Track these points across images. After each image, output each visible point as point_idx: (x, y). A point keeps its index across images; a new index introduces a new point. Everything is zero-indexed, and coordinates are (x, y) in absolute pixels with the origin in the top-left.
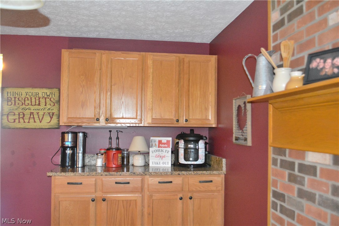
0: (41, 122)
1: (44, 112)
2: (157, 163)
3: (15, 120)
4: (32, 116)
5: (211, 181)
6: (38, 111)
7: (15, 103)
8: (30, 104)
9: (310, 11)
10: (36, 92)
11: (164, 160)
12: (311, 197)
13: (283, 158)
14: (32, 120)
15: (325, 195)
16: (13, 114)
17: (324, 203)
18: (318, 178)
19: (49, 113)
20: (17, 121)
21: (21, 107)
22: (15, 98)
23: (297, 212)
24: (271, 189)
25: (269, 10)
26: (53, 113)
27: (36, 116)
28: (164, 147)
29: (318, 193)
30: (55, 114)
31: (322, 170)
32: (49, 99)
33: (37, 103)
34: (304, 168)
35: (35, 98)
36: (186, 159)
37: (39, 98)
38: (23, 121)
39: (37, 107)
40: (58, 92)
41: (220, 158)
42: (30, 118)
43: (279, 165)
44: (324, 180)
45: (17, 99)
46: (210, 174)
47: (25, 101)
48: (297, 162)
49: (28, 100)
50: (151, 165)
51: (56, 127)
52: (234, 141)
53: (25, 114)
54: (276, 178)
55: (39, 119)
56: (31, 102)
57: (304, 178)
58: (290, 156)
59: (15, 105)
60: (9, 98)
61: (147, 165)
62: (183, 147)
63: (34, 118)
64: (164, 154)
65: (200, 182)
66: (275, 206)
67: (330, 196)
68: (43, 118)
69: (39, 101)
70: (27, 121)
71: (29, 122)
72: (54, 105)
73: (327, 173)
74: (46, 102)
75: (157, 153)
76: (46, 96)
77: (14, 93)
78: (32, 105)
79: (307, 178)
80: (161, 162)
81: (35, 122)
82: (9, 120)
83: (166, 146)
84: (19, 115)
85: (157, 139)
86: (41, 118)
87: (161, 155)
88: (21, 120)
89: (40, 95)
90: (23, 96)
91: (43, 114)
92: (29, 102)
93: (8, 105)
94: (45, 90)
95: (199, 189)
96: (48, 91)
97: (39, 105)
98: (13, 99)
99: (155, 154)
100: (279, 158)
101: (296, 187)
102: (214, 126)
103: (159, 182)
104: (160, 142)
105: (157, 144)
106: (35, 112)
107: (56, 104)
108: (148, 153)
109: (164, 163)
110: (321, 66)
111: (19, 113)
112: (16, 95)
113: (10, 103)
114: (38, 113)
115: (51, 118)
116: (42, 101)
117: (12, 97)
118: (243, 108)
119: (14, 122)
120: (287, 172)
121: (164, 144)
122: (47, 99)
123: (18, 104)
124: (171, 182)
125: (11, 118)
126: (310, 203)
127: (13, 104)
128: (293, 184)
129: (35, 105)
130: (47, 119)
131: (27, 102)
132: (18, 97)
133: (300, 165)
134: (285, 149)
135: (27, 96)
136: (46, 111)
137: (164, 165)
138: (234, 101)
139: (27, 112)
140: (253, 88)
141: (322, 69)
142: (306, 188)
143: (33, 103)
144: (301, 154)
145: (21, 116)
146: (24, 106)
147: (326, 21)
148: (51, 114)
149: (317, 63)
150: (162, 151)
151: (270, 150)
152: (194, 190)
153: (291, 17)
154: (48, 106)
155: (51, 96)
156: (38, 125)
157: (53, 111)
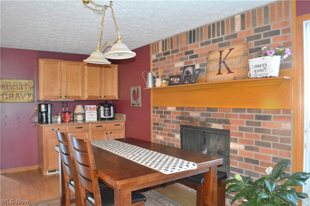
0: (23, 99)
1: (25, 93)
2: (90, 119)
3: (7, 98)
4: (18, 96)
5: (120, 125)
6: (21, 93)
7: (7, 88)
8: (16, 88)
9: (169, 60)
10: (20, 81)
11: (93, 116)
12: (169, 121)
13: (158, 110)
14: (18, 98)
15: (174, 120)
16: (6, 94)
17: (174, 122)
18: (171, 115)
19: (28, 94)
20: (8, 98)
21: (11, 90)
22: (7, 85)
23: (164, 128)
24: (152, 122)
25: (151, 54)
26: (30, 94)
27: (20, 95)
28: (92, 110)
29: (171, 120)
30: (31, 94)
31: (172, 112)
32: (28, 86)
33: (21, 88)
34: (166, 113)
35: (20, 85)
36: (105, 115)
37: (22, 85)
38: (12, 98)
39: (21, 90)
40: (33, 82)
41: (122, 114)
42: (16, 97)
43: (156, 113)
44: (173, 115)
45: (8, 86)
46: (119, 121)
47: (13, 87)
48: (163, 111)
49: (15, 86)
50: (86, 119)
51: (32, 101)
52: (131, 105)
53: (14, 94)
54: (154, 118)
55: (22, 97)
56: (17, 87)
57: (166, 116)
58: (161, 109)
59: (7, 89)
60: (4, 85)
61: (84, 120)
62: (103, 110)
63: (19, 96)
64: (93, 114)
65: (115, 125)
66: (154, 128)
67: (175, 120)
68: (24, 96)
69: (22, 87)
70: (14, 98)
71: (16, 99)
72: (31, 89)
73: (174, 113)
74: (26, 87)
75: (90, 113)
76: (26, 84)
77: (6, 82)
78: (17, 89)
79: (167, 115)
80: (92, 117)
81: (19, 99)
82: (4, 98)
83: (94, 109)
84: (10, 95)
85: (89, 106)
86: (23, 96)
87: (92, 114)
88: (11, 98)
89: (23, 83)
90: (12, 84)
91: (24, 94)
92: (16, 87)
93: (2, 89)
94: (25, 81)
95: (114, 129)
96: (27, 81)
97: (22, 89)
98: (6, 86)
99: (88, 114)
100: (156, 110)
101: (163, 119)
102: (117, 99)
103: (96, 126)
104: (90, 108)
105: (89, 109)
106: (19, 93)
107: (32, 89)
108: (85, 114)
109: (93, 118)
110: (174, 80)
111: (10, 94)
112: (8, 84)
113: (4, 88)
114: (21, 94)
115: (29, 96)
116: (24, 87)
117: (5, 84)
118: (137, 91)
119: (7, 99)
120: (159, 115)
121: (92, 108)
122: (27, 86)
123: (9, 88)
124: (102, 126)
125: (5, 96)
126: (169, 124)
127: (6, 88)
128: (162, 119)
129: (20, 89)
130: (27, 97)
131: (14, 87)
132: (9, 85)
133: (165, 112)
134: (159, 107)
135: (15, 84)
136: (26, 93)
137: (93, 119)
138: (131, 88)
139: (15, 93)
140: (146, 84)
141: (174, 81)
142: (167, 119)
143: (18, 88)
144: (165, 108)
145: (11, 96)
146: (13, 90)
147: (174, 65)
148: (29, 94)
149: (172, 79)
150: (92, 112)
151: (152, 108)
152: (112, 129)
153: (161, 59)
154: (28, 90)
155: (29, 84)
156: (21, 100)
157: (30, 93)
